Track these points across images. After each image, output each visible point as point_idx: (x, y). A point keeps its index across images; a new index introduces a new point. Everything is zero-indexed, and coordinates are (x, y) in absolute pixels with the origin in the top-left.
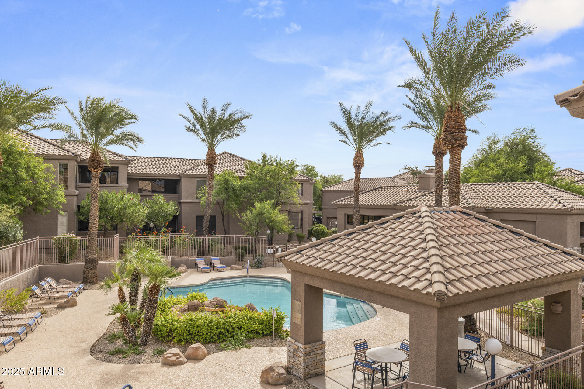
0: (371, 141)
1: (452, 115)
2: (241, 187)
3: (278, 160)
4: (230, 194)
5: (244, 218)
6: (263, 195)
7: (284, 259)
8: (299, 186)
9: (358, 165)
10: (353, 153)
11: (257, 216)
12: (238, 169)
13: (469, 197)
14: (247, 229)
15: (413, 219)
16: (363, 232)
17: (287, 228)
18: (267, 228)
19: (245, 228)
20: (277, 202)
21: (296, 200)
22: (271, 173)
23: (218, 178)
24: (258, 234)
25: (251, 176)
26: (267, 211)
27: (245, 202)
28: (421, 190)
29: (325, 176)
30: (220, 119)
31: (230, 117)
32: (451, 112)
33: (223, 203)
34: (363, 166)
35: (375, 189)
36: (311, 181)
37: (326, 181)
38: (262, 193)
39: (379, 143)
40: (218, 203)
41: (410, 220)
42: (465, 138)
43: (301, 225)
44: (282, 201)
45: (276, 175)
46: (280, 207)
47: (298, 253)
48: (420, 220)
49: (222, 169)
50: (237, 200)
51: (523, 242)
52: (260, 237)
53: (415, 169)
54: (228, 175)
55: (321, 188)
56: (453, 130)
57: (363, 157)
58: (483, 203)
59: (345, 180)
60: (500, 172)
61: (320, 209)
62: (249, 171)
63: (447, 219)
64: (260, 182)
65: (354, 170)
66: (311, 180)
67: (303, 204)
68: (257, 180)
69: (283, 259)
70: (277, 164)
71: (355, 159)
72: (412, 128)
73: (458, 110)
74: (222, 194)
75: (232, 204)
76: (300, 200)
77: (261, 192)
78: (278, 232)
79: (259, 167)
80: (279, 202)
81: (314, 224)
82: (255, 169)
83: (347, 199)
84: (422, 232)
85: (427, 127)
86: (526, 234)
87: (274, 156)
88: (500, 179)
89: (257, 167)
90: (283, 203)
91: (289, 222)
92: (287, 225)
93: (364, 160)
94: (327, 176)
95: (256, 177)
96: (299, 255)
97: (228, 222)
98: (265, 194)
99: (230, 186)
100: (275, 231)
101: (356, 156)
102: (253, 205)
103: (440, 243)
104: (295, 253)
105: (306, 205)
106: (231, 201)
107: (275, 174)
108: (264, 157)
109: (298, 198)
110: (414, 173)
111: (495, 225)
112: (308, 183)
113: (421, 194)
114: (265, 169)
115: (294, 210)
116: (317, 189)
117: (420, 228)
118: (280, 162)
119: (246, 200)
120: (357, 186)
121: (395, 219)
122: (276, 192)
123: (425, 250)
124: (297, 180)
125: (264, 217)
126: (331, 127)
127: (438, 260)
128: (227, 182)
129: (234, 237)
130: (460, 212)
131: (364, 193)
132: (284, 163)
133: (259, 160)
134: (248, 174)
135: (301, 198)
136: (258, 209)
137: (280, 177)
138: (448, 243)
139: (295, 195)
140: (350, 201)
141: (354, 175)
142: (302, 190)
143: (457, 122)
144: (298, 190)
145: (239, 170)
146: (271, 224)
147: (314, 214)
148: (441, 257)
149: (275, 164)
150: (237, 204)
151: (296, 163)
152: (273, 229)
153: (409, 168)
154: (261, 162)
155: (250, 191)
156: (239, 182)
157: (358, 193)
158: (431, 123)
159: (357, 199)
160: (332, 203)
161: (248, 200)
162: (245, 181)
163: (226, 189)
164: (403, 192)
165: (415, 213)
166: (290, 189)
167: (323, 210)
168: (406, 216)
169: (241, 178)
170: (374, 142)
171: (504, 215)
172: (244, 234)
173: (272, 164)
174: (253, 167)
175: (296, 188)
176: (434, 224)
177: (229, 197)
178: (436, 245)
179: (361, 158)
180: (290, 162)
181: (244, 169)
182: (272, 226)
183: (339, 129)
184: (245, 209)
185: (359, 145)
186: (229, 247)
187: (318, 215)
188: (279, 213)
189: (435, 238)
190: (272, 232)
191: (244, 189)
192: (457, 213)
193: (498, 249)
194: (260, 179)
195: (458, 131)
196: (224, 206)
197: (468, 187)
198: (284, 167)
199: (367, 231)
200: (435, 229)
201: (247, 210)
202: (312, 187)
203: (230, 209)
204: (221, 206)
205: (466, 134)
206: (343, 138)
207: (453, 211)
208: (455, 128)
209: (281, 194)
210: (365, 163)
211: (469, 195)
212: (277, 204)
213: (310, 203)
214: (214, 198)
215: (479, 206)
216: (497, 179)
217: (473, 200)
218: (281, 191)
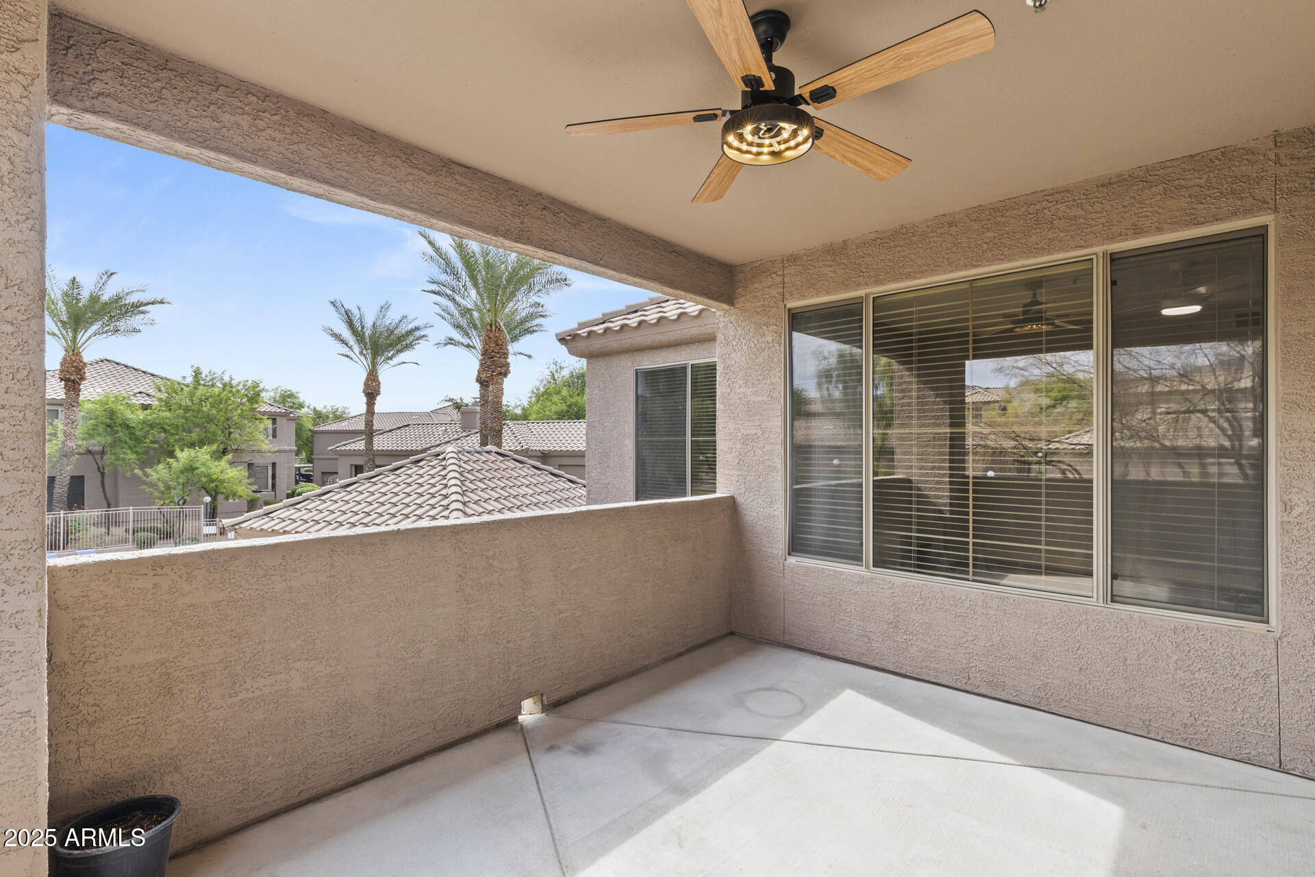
0: (391, 358)
1: (491, 335)
2: (144, 422)
3: (226, 379)
4: (120, 434)
5: (154, 477)
6: (194, 436)
7: (240, 528)
8: (269, 423)
9: (372, 392)
10: (363, 375)
11: (182, 472)
12: (137, 390)
13: (523, 437)
14: (160, 495)
15: (437, 461)
16: (368, 481)
17: (245, 490)
18: (203, 492)
19: (156, 494)
20: (225, 449)
21: (263, 445)
22: (211, 400)
23: (88, 406)
24: (184, 503)
25: (168, 405)
26: (203, 464)
27: (154, 449)
28: (464, 429)
29: (315, 408)
30: (94, 299)
31: (118, 299)
32: (491, 331)
33: (103, 453)
34: (379, 394)
35: (399, 428)
36: (292, 415)
37: (319, 417)
38: (193, 434)
39: (404, 363)
40: (89, 452)
41: (431, 464)
42: (507, 365)
43: (274, 486)
44: (235, 447)
45: (221, 403)
46: (230, 456)
47: (264, 517)
48: (444, 463)
49: (100, 390)
50: (135, 446)
51: (562, 484)
52: (187, 509)
53: (459, 401)
54: (113, 402)
55: (312, 428)
56: (493, 354)
57: (378, 380)
58: (539, 445)
59: (352, 415)
60: (564, 407)
61: (310, 461)
62: (164, 396)
63: (478, 461)
64: (187, 415)
65: (364, 399)
66: (291, 413)
67: (276, 452)
68: (182, 411)
69: (237, 527)
70: (225, 385)
71: (366, 384)
72: (449, 345)
73: (499, 329)
74: (100, 435)
75: (125, 453)
76: (271, 446)
77: (190, 432)
78: (227, 498)
79: (185, 388)
80: (229, 448)
81: (297, 482)
82: (176, 393)
83: (354, 442)
84: (444, 477)
85: (468, 346)
86: (566, 475)
87: (219, 372)
88: (564, 416)
89: (182, 389)
90: (237, 449)
91: (249, 481)
92: (244, 486)
93: (381, 386)
94: (318, 408)
95: (180, 406)
96: (267, 519)
97: (116, 486)
98: (199, 436)
99: (119, 421)
100: (220, 498)
101: (367, 379)
102: (171, 454)
103: (464, 488)
104: (259, 517)
105: (282, 454)
106: (122, 448)
107: (218, 402)
108: (197, 373)
109: (268, 442)
110: (458, 406)
111: (534, 467)
112: (286, 418)
113: (464, 434)
114: (199, 393)
115: (258, 461)
116: (303, 429)
117: (443, 473)
118: (230, 384)
119: (157, 446)
120: (369, 423)
121: (412, 463)
122: (223, 432)
123: (446, 497)
124: (264, 413)
125: (197, 474)
126: (324, 333)
127: (459, 506)
128: (112, 414)
129: (131, 511)
130: (496, 453)
131: (382, 434)
132: (237, 385)
133: (184, 378)
134: (160, 400)
135: (271, 442)
136: (182, 460)
137: (230, 407)
138: (475, 487)
139: (262, 437)
140: (360, 445)
141: (365, 406)
142: (274, 431)
143: (497, 345)
144: (266, 429)
145: (140, 393)
146: (213, 485)
147: (299, 469)
148: (464, 504)
149: (219, 384)
150: (136, 452)
151: (261, 386)
152: (217, 493)
153: (451, 400)
154: (189, 380)
155: (165, 431)
156: (141, 415)
157: (372, 434)
158: (474, 341)
159: (370, 441)
160: (329, 448)
161: (161, 447)
162: (154, 413)
163: (108, 426)
164: (440, 433)
165: (439, 455)
166: (250, 427)
167: (315, 462)
168: (427, 458)
169: (145, 407)
170: (396, 360)
171: (563, 459)
172: (154, 504)
173: (213, 385)
174: (173, 388)
175: (262, 426)
176: (460, 467)
177: (117, 442)
178: (461, 491)
179: (376, 382)
180: (250, 382)
181: (151, 392)
182: (215, 489)
183: (337, 337)
184: (156, 461)
185: (374, 364)
186: (117, 531)
187: (306, 471)
188: (228, 466)
189: (459, 483)
190: (214, 499)
191: (152, 426)
192: (492, 454)
193: (533, 492)
194: (187, 409)
195: (498, 356)
196: (105, 457)
197: (524, 426)
198: (238, 391)
199: (373, 480)
200: (461, 473)
201: (159, 462)
202: (292, 427)
203: (120, 462)
204: (98, 457)
205: (508, 360)
206: (345, 350)
207: (487, 452)
208: (495, 352)
209: (232, 435)
210: (382, 390)
211: (523, 435)
212: (224, 452)
213: (291, 451)
214: (80, 443)
215: (534, 449)
216: (561, 416)
217: (527, 441)
218: (232, 430)
